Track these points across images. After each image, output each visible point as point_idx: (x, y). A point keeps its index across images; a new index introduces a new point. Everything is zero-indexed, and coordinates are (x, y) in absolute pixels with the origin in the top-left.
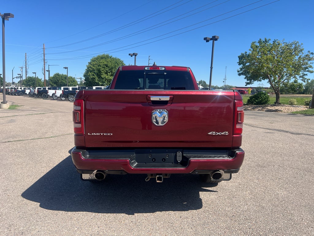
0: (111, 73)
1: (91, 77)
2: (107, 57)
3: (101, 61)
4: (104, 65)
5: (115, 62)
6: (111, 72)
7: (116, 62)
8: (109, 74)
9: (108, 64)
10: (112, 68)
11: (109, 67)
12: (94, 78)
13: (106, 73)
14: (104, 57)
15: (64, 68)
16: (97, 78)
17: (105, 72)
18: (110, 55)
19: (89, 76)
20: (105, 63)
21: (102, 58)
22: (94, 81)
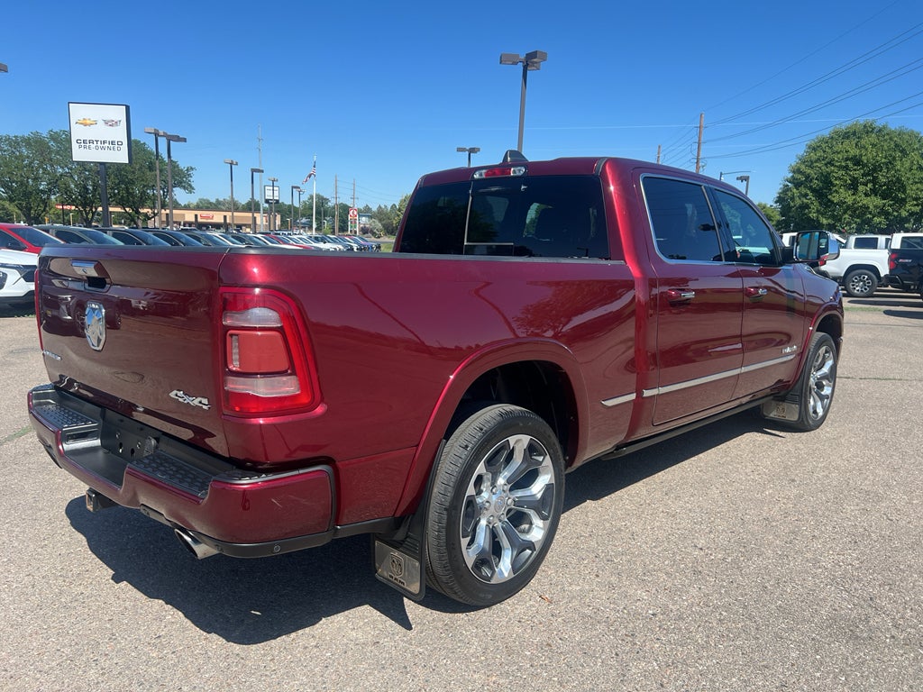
0: (870, 185)
1: (798, 202)
2: (868, 129)
3: (839, 147)
4: (847, 159)
5: (893, 146)
6: (874, 181)
7: (897, 145)
8: (861, 188)
9: (861, 155)
10: (876, 168)
11: (864, 165)
12: (807, 206)
13: (853, 186)
14: (854, 133)
15: (737, 179)
16: (815, 206)
17: (849, 182)
18: (879, 124)
19: (793, 199)
20: (854, 152)
21: (846, 136)
22: (805, 214)
